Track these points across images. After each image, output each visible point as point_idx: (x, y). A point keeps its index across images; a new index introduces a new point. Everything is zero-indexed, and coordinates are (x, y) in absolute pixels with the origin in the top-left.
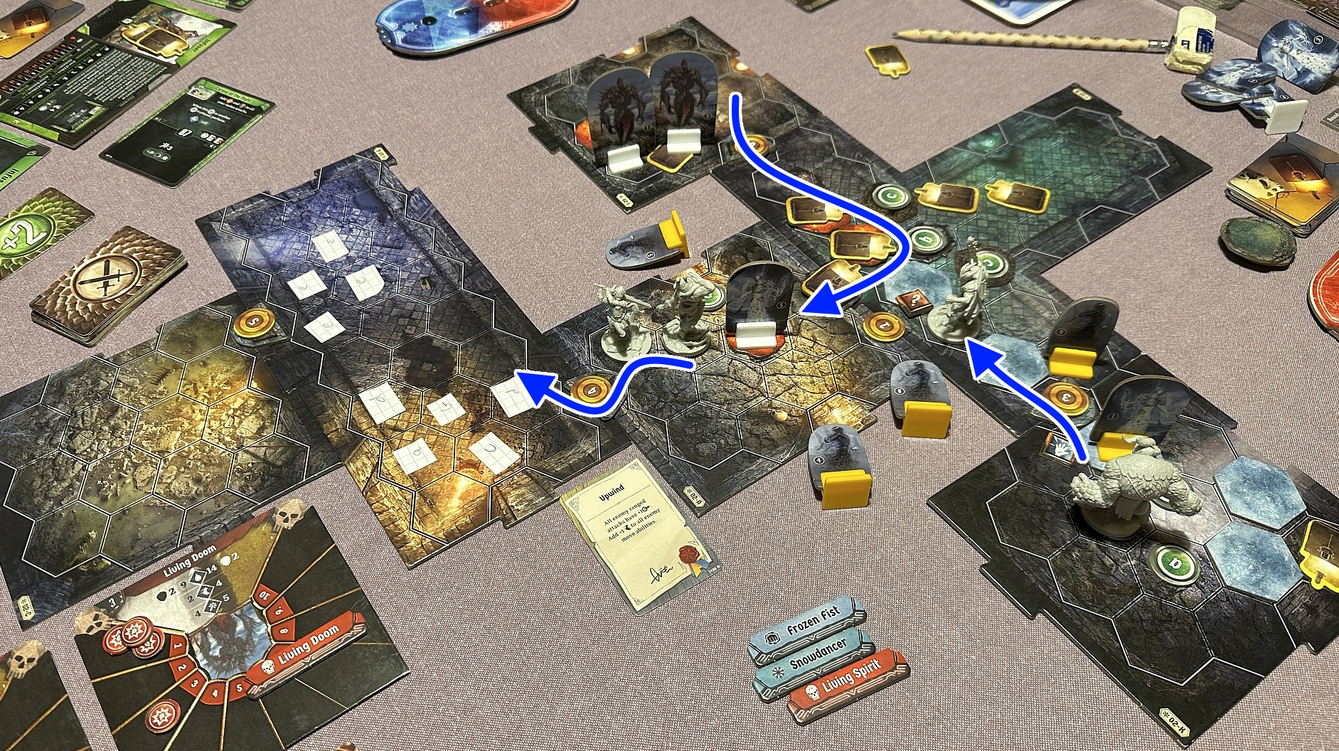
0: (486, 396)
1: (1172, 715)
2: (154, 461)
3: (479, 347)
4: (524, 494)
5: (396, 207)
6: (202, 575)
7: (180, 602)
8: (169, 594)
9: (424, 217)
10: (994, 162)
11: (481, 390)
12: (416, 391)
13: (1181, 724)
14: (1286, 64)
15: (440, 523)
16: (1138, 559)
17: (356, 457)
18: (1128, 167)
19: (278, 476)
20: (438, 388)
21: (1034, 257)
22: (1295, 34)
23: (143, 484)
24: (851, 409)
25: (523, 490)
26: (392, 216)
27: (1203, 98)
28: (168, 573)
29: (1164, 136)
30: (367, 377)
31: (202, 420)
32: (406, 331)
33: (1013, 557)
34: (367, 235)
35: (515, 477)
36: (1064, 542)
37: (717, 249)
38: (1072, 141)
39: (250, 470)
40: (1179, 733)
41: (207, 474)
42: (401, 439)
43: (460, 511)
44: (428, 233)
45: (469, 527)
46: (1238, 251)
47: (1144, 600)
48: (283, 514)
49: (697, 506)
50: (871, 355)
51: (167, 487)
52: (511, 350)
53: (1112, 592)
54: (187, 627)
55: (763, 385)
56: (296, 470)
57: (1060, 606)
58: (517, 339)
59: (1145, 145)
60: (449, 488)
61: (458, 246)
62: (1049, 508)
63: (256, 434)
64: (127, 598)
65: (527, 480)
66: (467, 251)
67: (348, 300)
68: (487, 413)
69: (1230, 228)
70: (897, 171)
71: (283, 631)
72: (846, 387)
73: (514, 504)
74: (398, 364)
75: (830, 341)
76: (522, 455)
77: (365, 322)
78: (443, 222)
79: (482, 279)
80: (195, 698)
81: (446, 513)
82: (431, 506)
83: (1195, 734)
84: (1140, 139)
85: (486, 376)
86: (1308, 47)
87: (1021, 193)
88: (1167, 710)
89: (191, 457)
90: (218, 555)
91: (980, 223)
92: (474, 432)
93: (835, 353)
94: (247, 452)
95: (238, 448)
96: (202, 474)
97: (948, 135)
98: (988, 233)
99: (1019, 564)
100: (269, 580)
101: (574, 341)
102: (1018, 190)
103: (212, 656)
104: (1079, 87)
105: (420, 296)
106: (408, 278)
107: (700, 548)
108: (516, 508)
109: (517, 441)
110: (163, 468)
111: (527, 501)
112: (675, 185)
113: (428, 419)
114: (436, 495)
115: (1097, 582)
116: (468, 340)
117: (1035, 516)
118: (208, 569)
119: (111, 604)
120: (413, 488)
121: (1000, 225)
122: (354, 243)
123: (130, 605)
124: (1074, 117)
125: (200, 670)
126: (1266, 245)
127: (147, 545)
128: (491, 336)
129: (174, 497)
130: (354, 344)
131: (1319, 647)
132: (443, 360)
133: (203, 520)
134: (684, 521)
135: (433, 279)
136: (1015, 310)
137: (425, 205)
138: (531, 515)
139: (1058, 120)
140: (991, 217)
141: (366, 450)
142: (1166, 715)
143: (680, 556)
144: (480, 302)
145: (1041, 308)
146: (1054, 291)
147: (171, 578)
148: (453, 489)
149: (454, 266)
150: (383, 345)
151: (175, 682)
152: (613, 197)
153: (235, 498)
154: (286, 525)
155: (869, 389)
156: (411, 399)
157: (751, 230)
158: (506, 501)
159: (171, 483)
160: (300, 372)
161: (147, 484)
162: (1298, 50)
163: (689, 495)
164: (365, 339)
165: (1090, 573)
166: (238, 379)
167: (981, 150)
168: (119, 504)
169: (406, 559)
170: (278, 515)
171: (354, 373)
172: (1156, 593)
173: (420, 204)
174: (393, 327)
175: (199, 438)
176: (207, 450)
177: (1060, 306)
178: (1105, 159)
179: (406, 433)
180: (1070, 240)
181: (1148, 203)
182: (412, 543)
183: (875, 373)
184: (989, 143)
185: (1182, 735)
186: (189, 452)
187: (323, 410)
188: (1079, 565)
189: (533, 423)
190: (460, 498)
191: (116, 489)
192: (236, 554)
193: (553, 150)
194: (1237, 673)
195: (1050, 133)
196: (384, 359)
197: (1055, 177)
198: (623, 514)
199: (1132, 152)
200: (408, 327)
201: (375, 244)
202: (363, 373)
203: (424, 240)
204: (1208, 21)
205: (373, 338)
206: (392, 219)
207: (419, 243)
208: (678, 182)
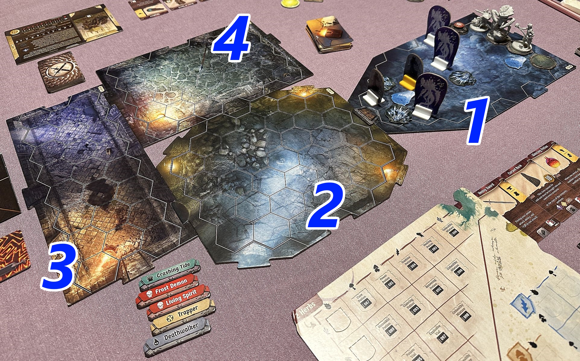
0: (127, 210)
3: (128, 184)
4: (135, 265)
5: (102, 114)
9: (115, 119)
11: (125, 208)
12: (92, 207)
15: (90, 280)
20: (103, 206)
25: (136, 262)
26: (99, 119)
30: (69, 200)
32: (94, 176)
34: (86, 128)
35: (133, 256)
42: (79, 233)
43: (101, 274)
44: (115, 127)
45: (104, 283)
52: (145, 186)
58: (148, 181)
60: (98, 261)
61: (129, 133)
65: (139, 257)
67: (69, 160)
68: (125, 220)
73: (129, 270)
74: (86, 193)
76: (139, 243)
77: (75, 171)
78: (124, 121)
79: (137, 149)
81: (94, 275)
85: (129, 200)
92: (117, 230)
105: (105, 158)
106: (100, 149)
108: (130, 272)
109: (138, 235)
111: (137, 269)
113: (95, 223)
114: (91, 264)
116: (124, 181)
120: (80, 261)
122: (79, 132)
128: (136, 178)
130: (67, 182)
132: (109, 191)
135: (113, 150)
137: (116, 113)
138: (138, 277)
141: (60, 239)
144: (134, 161)
148: (100, 261)
149: (124, 143)
150: (81, 183)
156: (89, 212)
158: (126, 268)
160: (37, 196)
164: (73, 180)
171: (63, 198)
174: (87, 174)
179: (82, 230)
182: (73, 291)
187: (45, 216)
189: (148, 226)
190: (102, 267)
196: (80, 190)
200: (95, 174)
201: (88, 132)
202: (68, 197)
203: (112, 130)
205: (77, 179)
207: (109, 132)
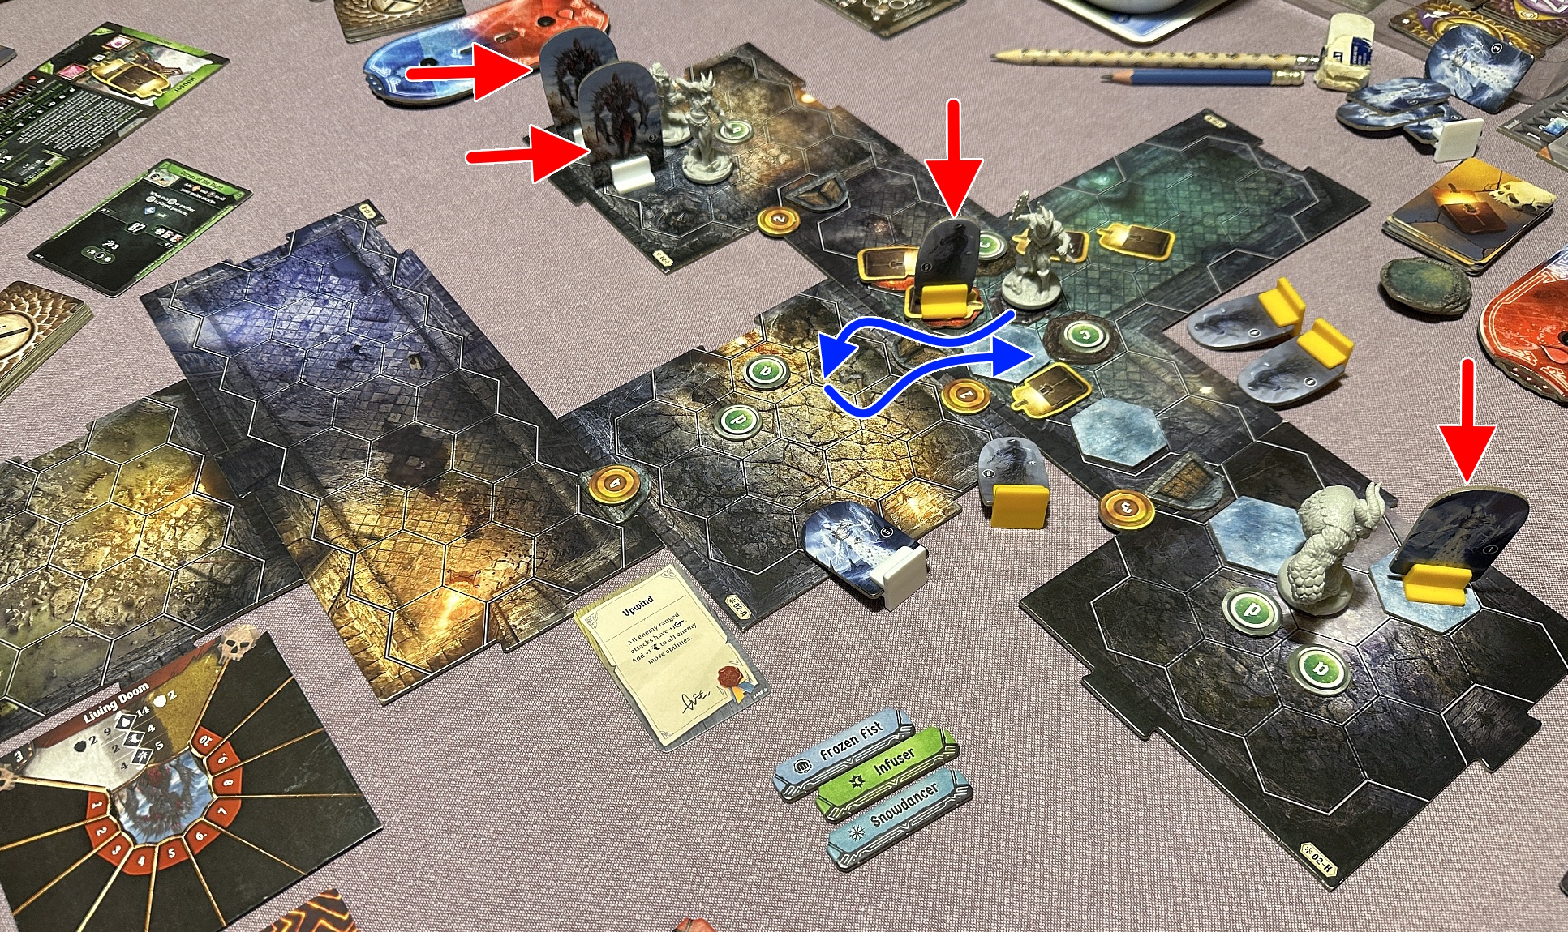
0: (486, 495)
1: (1315, 851)
2: (76, 583)
3: (479, 436)
4: (528, 611)
5: (382, 273)
6: (131, 719)
7: (102, 753)
8: (89, 743)
9: (416, 283)
10: (1108, 202)
11: (480, 489)
12: (399, 491)
13: (1327, 862)
14: (1459, 80)
15: (423, 648)
16: (1277, 665)
17: (321, 572)
18: (1269, 203)
19: (226, 597)
20: (427, 487)
21: (1154, 312)
22: (1469, 43)
23: (61, 612)
24: (930, 498)
25: (528, 606)
26: (376, 284)
27: (1363, 122)
28: (89, 718)
29: (1313, 167)
30: (339, 476)
31: (137, 532)
32: (389, 419)
33: (1122, 666)
34: (346, 307)
35: (519, 591)
36: (1185, 647)
37: (774, 313)
38: (1203, 176)
39: (192, 590)
40: (1324, 872)
41: (140, 597)
42: (378, 549)
43: (448, 633)
44: (421, 302)
45: (459, 652)
46: (1401, 297)
47: (1283, 713)
48: (231, 643)
49: (741, 618)
50: (957, 433)
51: (90, 614)
52: (519, 439)
53: (1244, 704)
54: (110, 782)
55: (825, 472)
56: (248, 589)
57: (1179, 723)
58: (525, 426)
59: (1289, 177)
60: (436, 606)
61: (457, 317)
62: (1168, 606)
63: (201, 547)
64: (38, 750)
65: (534, 594)
66: (467, 323)
67: (319, 384)
68: (487, 515)
69: (1392, 271)
70: (991, 216)
71: (228, 783)
72: (925, 472)
73: (516, 623)
74: (378, 459)
75: (908, 418)
76: (528, 564)
77: (339, 410)
78: (439, 289)
79: (485, 355)
80: (116, 868)
81: (431, 636)
82: (412, 628)
83: (1344, 874)
84: (1285, 171)
85: (486, 470)
86: (1485, 57)
87: (1140, 238)
88: (1310, 845)
89: (122, 577)
90: (151, 695)
91: (1090, 274)
92: (469, 538)
93: (913, 432)
94: (190, 569)
95: (179, 565)
96: (134, 597)
97: (1054, 172)
98: (1099, 286)
99: (1129, 673)
100: (210, 723)
101: (596, 426)
102: (1136, 234)
103: (140, 817)
104: (1211, 112)
105: (408, 377)
106: (394, 356)
107: (744, 669)
108: (518, 627)
109: (523, 548)
110: (87, 591)
111: (533, 618)
112: (725, 238)
113: (413, 525)
114: (419, 614)
115: (1226, 694)
116: (466, 428)
117: (1149, 617)
118: (139, 712)
119: (17, 758)
120: (391, 608)
121: (1114, 276)
122: (330, 317)
123: (40, 758)
124: (1205, 148)
125: (124, 834)
126: (1435, 289)
127: (63, 684)
128: (494, 423)
129: (99, 625)
130: (324, 436)
131: (1495, 763)
132: (435, 453)
133: (133, 653)
134: (725, 637)
135: (424, 357)
136: (1130, 375)
137: (417, 270)
138: (538, 635)
139: (1186, 152)
140: (1103, 267)
141: (334, 563)
142: (1309, 851)
143: (719, 679)
144: (481, 383)
145: (1161, 372)
146: (1178, 350)
147: (93, 724)
148: (441, 607)
149: (450, 340)
150: (360, 437)
151: (92, 849)
152: (649, 254)
153: (173, 625)
154: (234, 656)
155: (953, 474)
156: (393, 501)
157: (815, 290)
158: (506, 619)
159: (96, 609)
160: (257, 471)
161: (67, 611)
162: (1473, 62)
163: (731, 605)
164: (338, 430)
165: (1217, 683)
166: (182, 483)
167: (1093, 188)
168: (31, 636)
169: (380, 693)
170: (225, 644)
171: (322, 472)
172: (1298, 704)
173: (412, 269)
174: (373, 415)
175: (132, 555)
176: (141, 569)
177: (1185, 368)
178: (1242, 196)
179: (384, 542)
180: (1199, 291)
181: (1294, 245)
182: (388, 674)
183: (960, 454)
184: (1102, 181)
185: (1328, 875)
186: (120, 572)
187: (284, 516)
188: (1203, 673)
189: (544, 526)
190: (449, 618)
191: (28, 618)
192: (173, 692)
193: (576, 201)
194: (1395, 797)
195: (1177, 167)
196: (360, 454)
197: (1182, 217)
198: (652, 630)
199: (1274, 186)
200: (392, 415)
201: (354, 317)
202: (334, 470)
203: (415, 311)
204: (1365, 29)
205: (348, 429)
206: (377, 287)
207: (408, 314)
208: (728, 235)
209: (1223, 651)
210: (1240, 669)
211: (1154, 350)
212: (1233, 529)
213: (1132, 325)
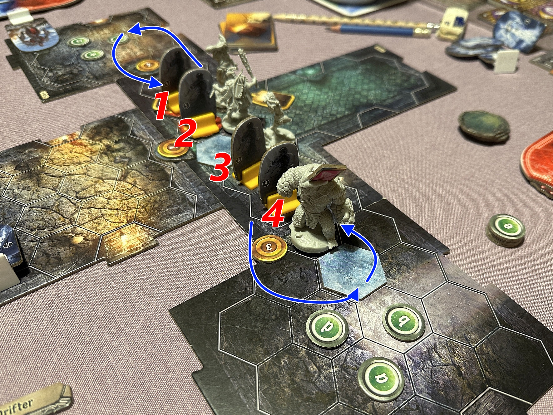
10: (311, 82)
14: (509, 38)
16: (342, 367)
21: (320, 136)
36: (277, 349)
37: (93, 124)
38: (366, 73)
46: (469, 131)
55: (76, 216)
59: (414, 75)
62: (274, 317)
69: (464, 117)
72: (143, 218)
75: (147, 185)
84: (412, 72)
93: (146, 193)
99: (228, 370)
121: (303, 117)
126: (489, 127)
139: (361, 61)
140: (298, 112)
146: (329, 156)
152: (38, 93)
155: (161, 221)
167: (305, 75)
172: (351, 400)
178: (386, 82)
180: (349, 126)
181: (410, 106)
184: (311, 72)
188: (284, 372)
193: (15, 68)
197: (349, 90)
199: (405, 79)
209: (304, 353)
210: (313, 368)
211: (314, 155)
212: (333, 265)
213: (305, 141)
